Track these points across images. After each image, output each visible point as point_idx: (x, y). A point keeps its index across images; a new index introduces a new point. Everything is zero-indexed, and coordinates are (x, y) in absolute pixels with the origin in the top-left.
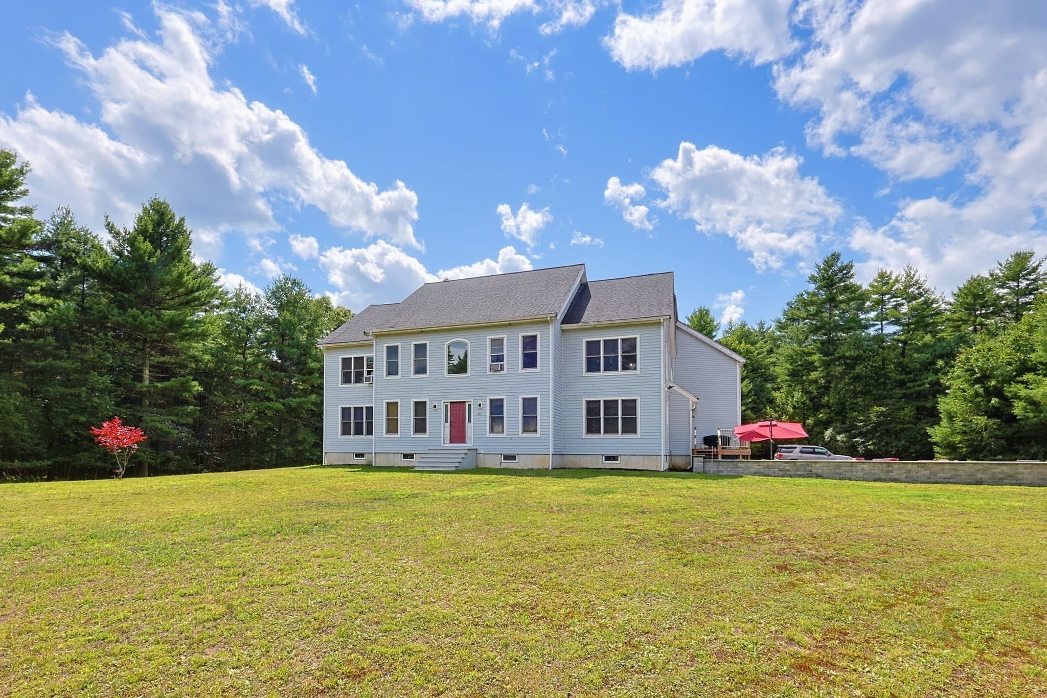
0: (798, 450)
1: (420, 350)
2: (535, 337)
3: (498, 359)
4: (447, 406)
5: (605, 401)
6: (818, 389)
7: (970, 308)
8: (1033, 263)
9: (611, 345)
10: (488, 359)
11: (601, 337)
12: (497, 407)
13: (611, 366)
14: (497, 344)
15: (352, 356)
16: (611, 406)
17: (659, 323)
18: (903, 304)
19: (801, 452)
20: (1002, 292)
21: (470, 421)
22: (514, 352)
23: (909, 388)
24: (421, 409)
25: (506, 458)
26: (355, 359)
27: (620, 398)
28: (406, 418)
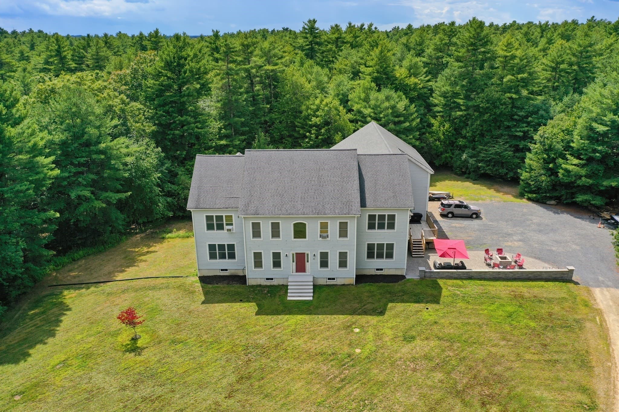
1: (275, 226)
2: (346, 222)
3: (324, 232)
4: (293, 255)
5: (377, 244)
9: (382, 217)
10: (319, 232)
11: (377, 213)
12: (324, 256)
13: (381, 226)
14: (324, 225)
15: (214, 215)
16: (380, 246)
21: (308, 261)
22: (334, 229)
24: (277, 256)
25: (329, 279)
26: (216, 216)
27: (385, 243)
28: (267, 260)
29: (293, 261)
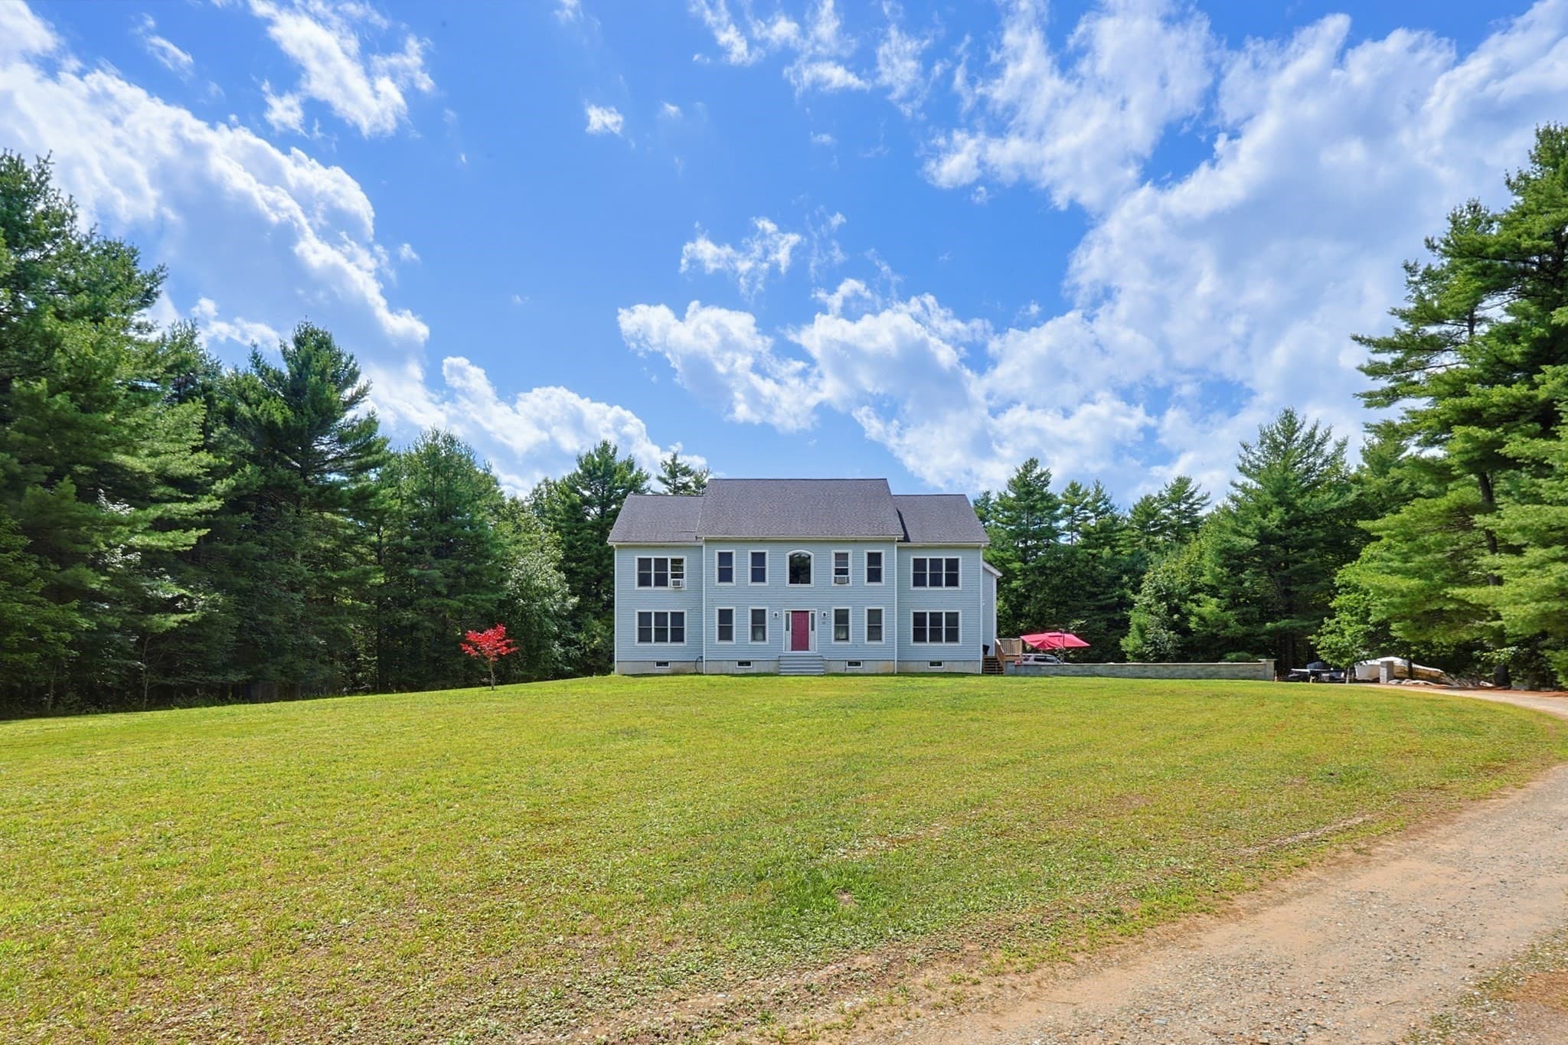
0: (1032, 658)
1: (758, 559)
2: (879, 555)
3: (841, 572)
4: (787, 615)
5: (931, 614)
6: (1017, 597)
7: (1143, 526)
8: (1191, 488)
9: (936, 564)
10: (833, 572)
11: (928, 556)
12: (842, 618)
13: (936, 582)
14: (842, 558)
15: (653, 557)
16: (936, 618)
17: (978, 548)
18: (1091, 517)
19: (1036, 660)
20: (1166, 512)
21: (813, 629)
22: (858, 565)
23: (1100, 600)
24: (758, 617)
25: (850, 664)
26: (656, 559)
27: (944, 612)
28: (742, 624)
29: (787, 629)
